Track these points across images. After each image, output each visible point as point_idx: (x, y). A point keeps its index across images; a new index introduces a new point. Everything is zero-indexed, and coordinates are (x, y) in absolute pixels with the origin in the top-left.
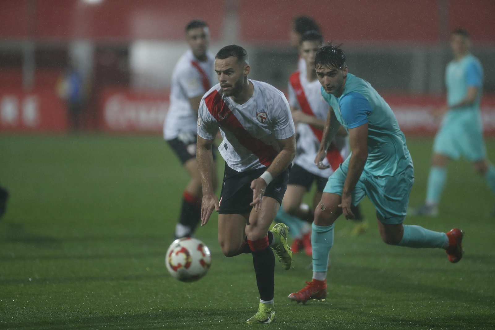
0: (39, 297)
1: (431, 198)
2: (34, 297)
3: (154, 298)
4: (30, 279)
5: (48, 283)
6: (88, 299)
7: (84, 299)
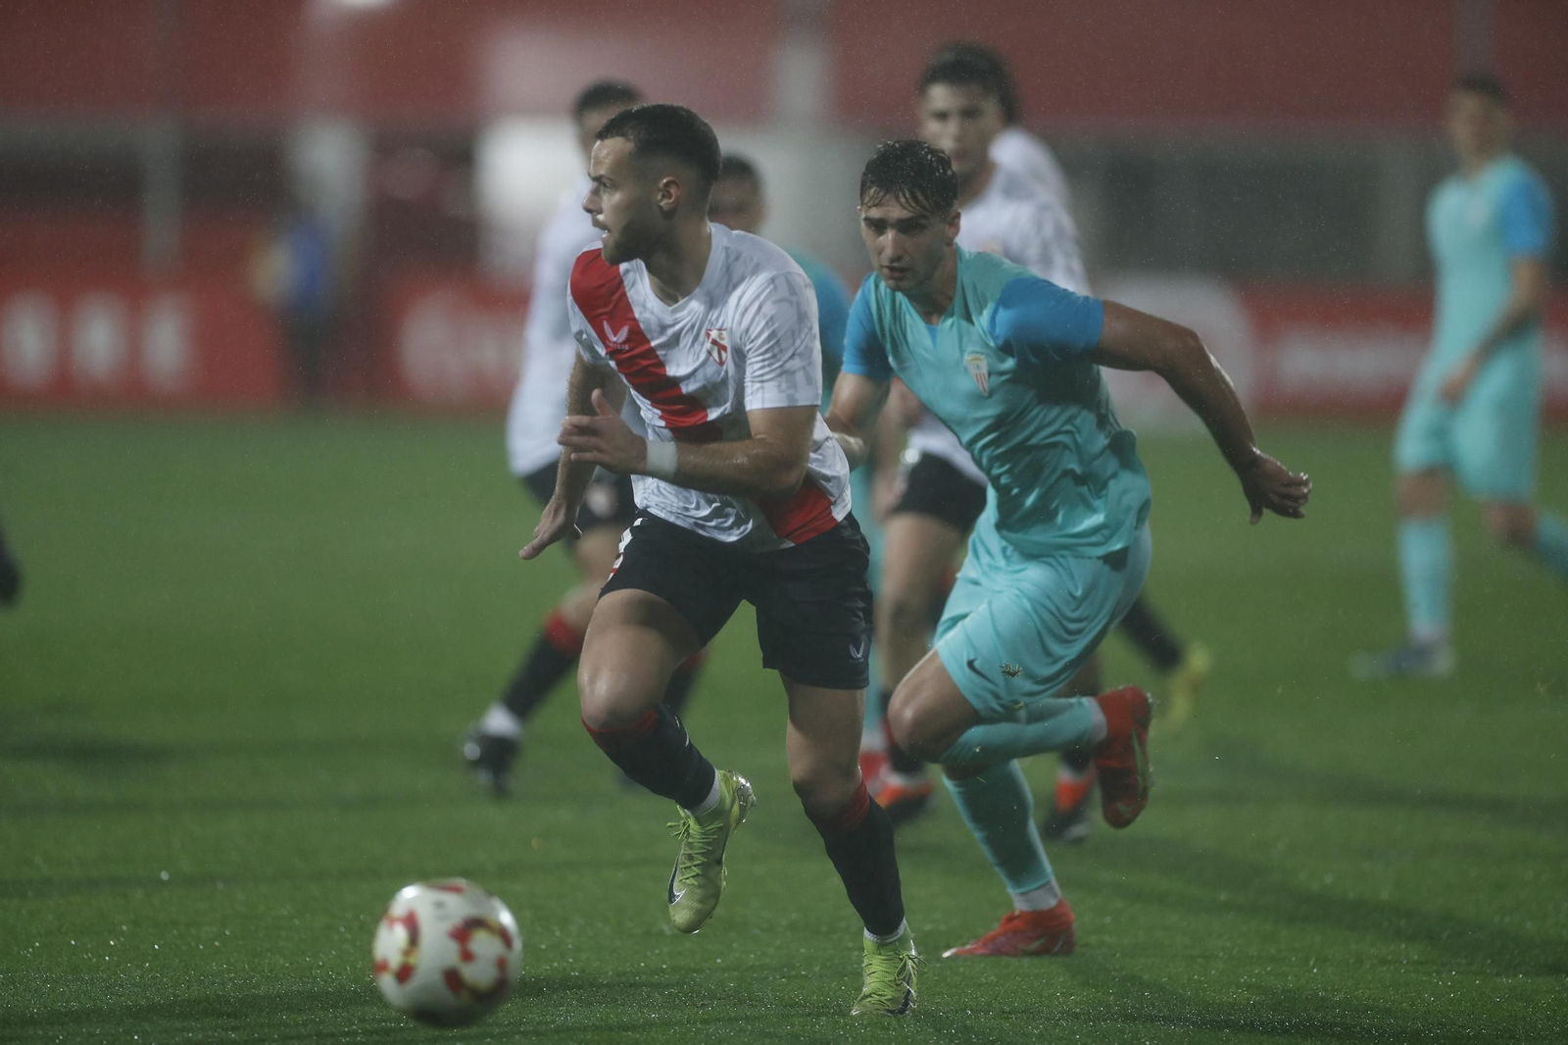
0: (193, 931)
1: (1425, 620)
2: (175, 932)
3: (558, 933)
4: (164, 876)
5: (220, 886)
6: (348, 936)
7: (336, 938)
